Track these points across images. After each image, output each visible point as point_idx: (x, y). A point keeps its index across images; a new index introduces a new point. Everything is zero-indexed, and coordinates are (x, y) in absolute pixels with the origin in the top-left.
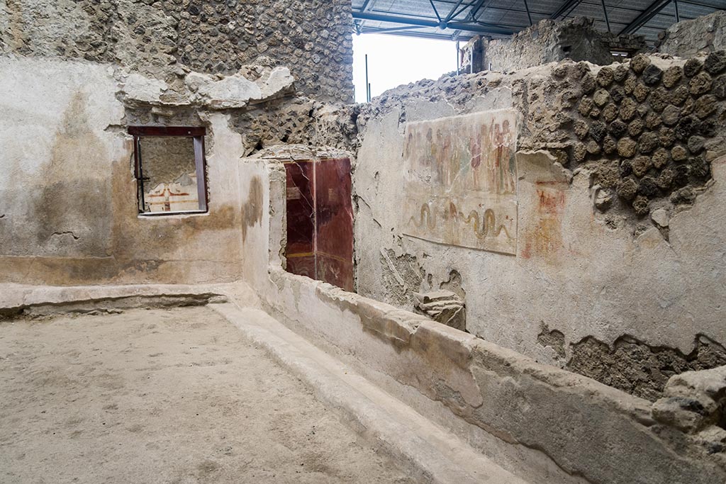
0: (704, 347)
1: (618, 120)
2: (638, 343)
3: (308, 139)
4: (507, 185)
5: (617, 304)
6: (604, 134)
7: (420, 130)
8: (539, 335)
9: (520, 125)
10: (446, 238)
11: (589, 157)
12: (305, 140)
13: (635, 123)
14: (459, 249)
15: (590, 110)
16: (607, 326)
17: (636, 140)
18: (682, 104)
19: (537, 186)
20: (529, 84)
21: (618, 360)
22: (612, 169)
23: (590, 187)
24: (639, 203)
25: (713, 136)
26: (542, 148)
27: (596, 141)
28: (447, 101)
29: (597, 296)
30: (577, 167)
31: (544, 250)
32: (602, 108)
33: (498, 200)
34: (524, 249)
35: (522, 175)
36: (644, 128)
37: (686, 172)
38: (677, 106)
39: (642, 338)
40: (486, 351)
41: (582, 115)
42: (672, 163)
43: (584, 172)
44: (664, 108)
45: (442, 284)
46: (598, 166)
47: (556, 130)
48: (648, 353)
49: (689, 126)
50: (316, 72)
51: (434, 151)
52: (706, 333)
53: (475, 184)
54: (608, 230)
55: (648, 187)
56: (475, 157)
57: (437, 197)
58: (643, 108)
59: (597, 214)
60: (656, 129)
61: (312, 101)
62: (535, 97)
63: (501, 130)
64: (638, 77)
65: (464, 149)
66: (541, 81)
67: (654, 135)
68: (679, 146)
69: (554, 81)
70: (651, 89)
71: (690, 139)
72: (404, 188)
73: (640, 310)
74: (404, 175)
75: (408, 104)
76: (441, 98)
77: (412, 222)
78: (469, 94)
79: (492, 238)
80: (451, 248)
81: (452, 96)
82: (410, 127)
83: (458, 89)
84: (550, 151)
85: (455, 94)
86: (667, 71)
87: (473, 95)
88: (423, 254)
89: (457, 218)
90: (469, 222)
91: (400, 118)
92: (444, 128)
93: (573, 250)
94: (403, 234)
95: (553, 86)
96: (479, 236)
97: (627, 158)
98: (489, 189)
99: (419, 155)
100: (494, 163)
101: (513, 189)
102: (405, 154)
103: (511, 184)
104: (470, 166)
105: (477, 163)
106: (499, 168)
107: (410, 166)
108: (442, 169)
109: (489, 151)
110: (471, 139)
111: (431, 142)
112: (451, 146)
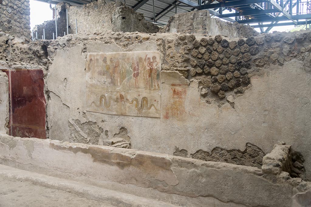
0: (249, 148)
1: (210, 60)
2: (222, 149)
3: (6, 57)
4: (155, 86)
5: (212, 135)
6: (204, 65)
7: (98, 57)
8: (174, 153)
9: (162, 59)
10: (117, 111)
11: (197, 74)
12: (4, 58)
13: (218, 61)
14: (126, 117)
15: (197, 55)
16: (208, 145)
17: (219, 69)
18: (237, 56)
19: (172, 86)
20: (166, 41)
21: (213, 158)
22: (208, 80)
23: (198, 87)
24: (221, 93)
25: (250, 68)
26: (175, 70)
27: (201, 68)
28: (116, 44)
29: (203, 132)
30: (191, 78)
31: (176, 115)
32: (203, 54)
33: (150, 93)
34: (165, 114)
35: (164, 81)
36: (222, 64)
37: (240, 81)
38: (236, 56)
39: (224, 147)
40: (179, 160)
41: (193, 57)
42: (234, 78)
43: (195, 81)
44: (230, 57)
45: (115, 135)
46: (202, 78)
47: (181, 63)
48: (227, 153)
49: (241, 64)
50: (9, 18)
51: (109, 68)
52: (250, 142)
53: (136, 85)
54: (207, 104)
55: (225, 87)
56: (136, 72)
57: (111, 91)
58: (221, 56)
59: (202, 98)
60: (227, 64)
61: (7, 35)
62: (170, 47)
63: (152, 61)
64: (218, 43)
65: (128, 68)
66: (172, 41)
67: (226, 67)
68: (237, 72)
69: (179, 41)
70: (225, 49)
71: (241, 69)
72: (87, 87)
73: (223, 136)
74: (87, 80)
75: (89, 43)
76: (112, 42)
77: (93, 104)
78: (130, 42)
79: (147, 110)
80: (120, 116)
81: (119, 42)
82: (90, 55)
83: (123, 39)
84: (179, 71)
85: (121, 41)
86: (231, 42)
87: (133, 43)
88: (101, 121)
89: (124, 102)
90: (132, 103)
91: (83, 50)
92: (115, 57)
93: (191, 114)
94: (87, 111)
95: (179, 43)
96: (139, 110)
97: (215, 75)
98: (145, 88)
99: (97, 70)
100: (148, 75)
101: (159, 88)
102: (87, 69)
103: (158, 85)
104: (133, 77)
105: (137, 75)
106: (150, 78)
107: (91, 75)
108: (114, 78)
109: (144, 70)
110: (133, 64)
111: (106, 64)
112: (120, 66)
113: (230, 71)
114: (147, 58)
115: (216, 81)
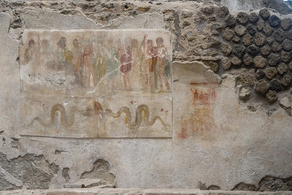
1: (253, 45)
2: (275, 179)
4: (162, 86)
5: (260, 158)
6: (244, 53)
7: (47, 38)
9: (173, 43)
10: (88, 132)
11: (233, 66)
13: (265, 47)
14: (106, 141)
15: (232, 37)
16: (254, 173)
17: (267, 58)
19: (191, 86)
20: (180, 15)
22: (250, 75)
23: (236, 86)
24: (270, 95)
26: (197, 60)
27: (238, 57)
28: (85, 16)
29: (245, 156)
30: (224, 73)
31: (200, 131)
32: (241, 36)
33: (152, 98)
34: (180, 131)
35: (177, 78)
36: (272, 51)
38: (291, 40)
39: (277, 175)
41: (226, 40)
42: (289, 71)
43: (230, 77)
44: (283, 41)
45: (83, 174)
46: (241, 72)
47: (207, 48)
48: (282, 183)
51: (70, 57)
53: (126, 85)
54: (250, 112)
55: (276, 85)
56: (125, 64)
57: (76, 98)
59: (241, 103)
60: (279, 52)
62: (186, 24)
63: (155, 45)
64: (265, 21)
65: (110, 57)
66: (191, 14)
67: (277, 55)
69: (203, 15)
70: (275, 29)
72: (21, 90)
73: (275, 159)
74: (22, 78)
75: (26, 12)
76: (76, 12)
77: (36, 122)
78: (113, 14)
79: (146, 127)
80: (95, 140)
81: (91, 12)
82: (30, 34)
83: (98, 7)
84: (203, 62)
85: (95, 11)
86: (283, 20)
87: (118, 15)
88: (54, 151)
89: (103, 115)
90: (118, 116)
91: (12, 24)
92: (83, 39)
93: (224, 128)
94: (21, 136)
95: (202, 19)
96: (132, 127)
97: (261, 68)
98: (142, 90)
99: (46, 61)
100: (148, 69)
101: (169, 88)
102: (22, 59)
103: (166, 85)
104: (119, 71)
105: (128, 69)
106: (153, 73)
107: (32, 70)
108: (81, 73)
109: (142, 60)
110: (119, 49)
111: (65, 49)
112: (93, 54)
113: (284, 62)
114: (146, 41)
115: (263, 76)
